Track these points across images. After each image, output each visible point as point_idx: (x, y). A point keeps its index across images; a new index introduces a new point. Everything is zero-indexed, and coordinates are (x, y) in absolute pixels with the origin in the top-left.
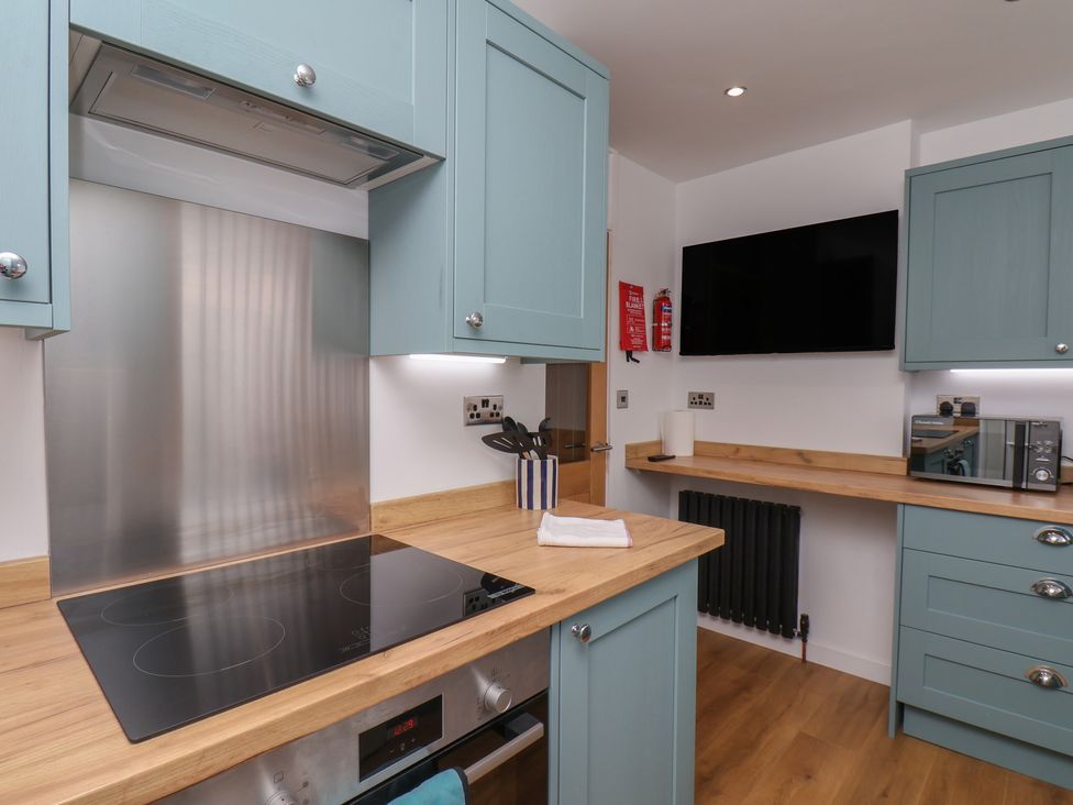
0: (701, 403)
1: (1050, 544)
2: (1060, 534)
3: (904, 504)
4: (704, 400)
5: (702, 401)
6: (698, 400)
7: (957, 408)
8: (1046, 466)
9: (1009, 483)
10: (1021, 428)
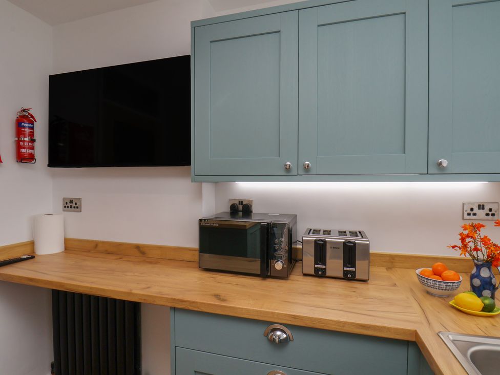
0: (71, 207)
3: (174, 307)
4: (73, 205)
5: (72, 205)
6: (69, 205)
7: (241, 208)
8: (280, 258)
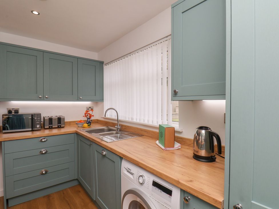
1: (43, 142)
2: (44, 139)
3: (4, 141)
7: (13, 111)
8: (38, 124)
9: (30, 129)
10: (32, 115)
